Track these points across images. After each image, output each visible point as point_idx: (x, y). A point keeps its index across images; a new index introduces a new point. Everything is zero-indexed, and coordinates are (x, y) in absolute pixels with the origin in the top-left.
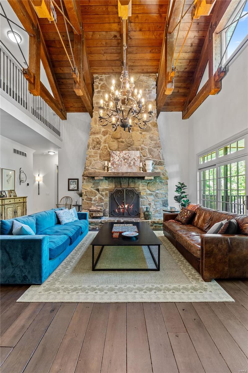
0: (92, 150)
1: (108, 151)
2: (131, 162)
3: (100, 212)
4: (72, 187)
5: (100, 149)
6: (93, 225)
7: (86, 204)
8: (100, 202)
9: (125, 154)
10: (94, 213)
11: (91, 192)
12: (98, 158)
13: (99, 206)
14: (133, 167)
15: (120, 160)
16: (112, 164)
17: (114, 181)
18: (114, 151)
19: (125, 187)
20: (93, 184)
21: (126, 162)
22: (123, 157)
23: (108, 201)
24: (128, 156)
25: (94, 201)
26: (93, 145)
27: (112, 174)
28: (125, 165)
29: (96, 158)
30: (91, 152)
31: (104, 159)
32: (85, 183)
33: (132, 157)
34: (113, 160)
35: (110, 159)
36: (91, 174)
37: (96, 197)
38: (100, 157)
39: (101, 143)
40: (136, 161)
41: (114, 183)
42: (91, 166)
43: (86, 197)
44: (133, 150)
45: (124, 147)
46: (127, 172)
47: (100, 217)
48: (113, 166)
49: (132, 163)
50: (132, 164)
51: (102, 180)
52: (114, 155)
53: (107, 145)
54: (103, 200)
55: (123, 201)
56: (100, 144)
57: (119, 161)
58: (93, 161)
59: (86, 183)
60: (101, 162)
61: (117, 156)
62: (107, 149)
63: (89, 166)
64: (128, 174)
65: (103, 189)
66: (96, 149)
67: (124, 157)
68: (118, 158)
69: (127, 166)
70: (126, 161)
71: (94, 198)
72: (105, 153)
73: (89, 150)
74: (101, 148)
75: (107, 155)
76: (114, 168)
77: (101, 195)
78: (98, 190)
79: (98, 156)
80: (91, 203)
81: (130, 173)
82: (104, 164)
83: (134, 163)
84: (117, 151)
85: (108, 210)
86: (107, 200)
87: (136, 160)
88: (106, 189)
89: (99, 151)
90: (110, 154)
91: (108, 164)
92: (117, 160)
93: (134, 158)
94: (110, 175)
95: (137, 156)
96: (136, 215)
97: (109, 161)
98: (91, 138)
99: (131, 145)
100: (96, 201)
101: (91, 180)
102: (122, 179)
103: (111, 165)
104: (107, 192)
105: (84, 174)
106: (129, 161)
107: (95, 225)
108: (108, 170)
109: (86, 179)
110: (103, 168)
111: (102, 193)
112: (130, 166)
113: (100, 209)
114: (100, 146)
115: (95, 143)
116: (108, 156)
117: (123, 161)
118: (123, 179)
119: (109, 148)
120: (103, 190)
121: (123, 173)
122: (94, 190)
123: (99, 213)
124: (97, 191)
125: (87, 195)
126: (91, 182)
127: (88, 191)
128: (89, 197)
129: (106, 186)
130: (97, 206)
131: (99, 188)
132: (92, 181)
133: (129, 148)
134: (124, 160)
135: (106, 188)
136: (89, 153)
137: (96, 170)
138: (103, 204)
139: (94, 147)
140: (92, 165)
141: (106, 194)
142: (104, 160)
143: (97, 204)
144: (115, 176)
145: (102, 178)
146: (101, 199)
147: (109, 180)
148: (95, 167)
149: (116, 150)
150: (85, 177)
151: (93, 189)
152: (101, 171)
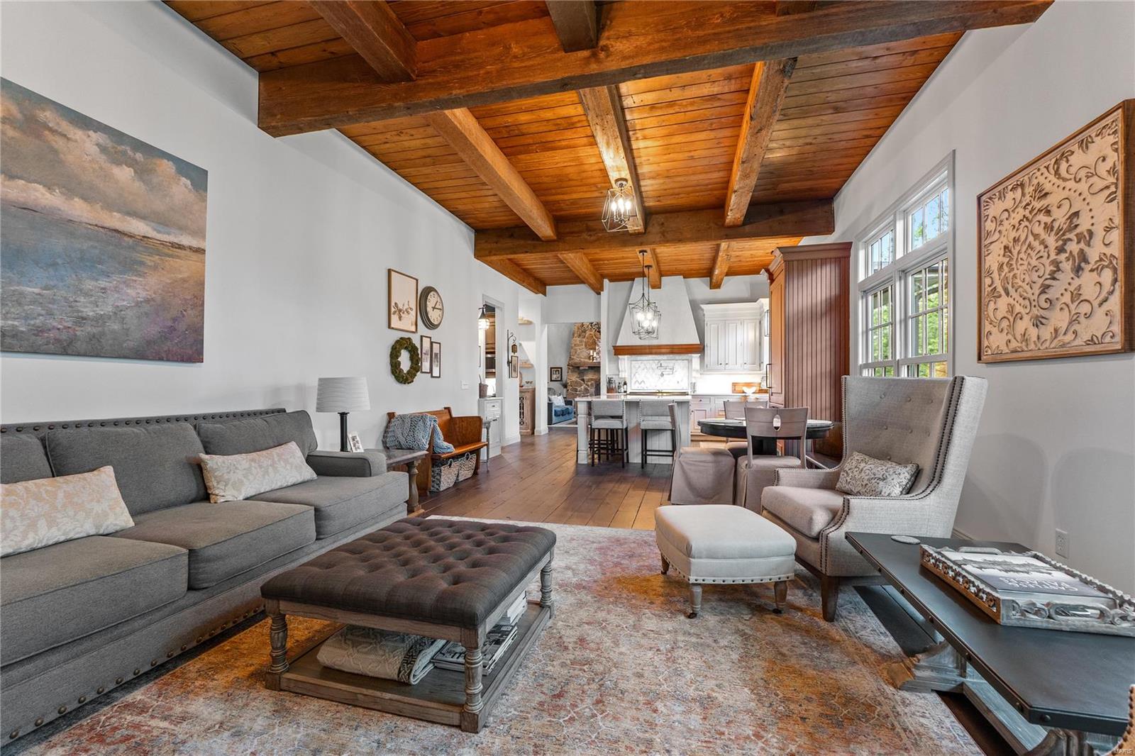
0: (577, 338)
1: (594, 339)
4: (554, 377)
5: (586, 337)
8: (585, 393)
12: (584, 346)
18: (599, 340)
20: (579, 374)
23: (594, 392)
25: (579, 392)
26: (578, 333)
27: (597, 364)
29: (581, 347)
30: (576, 341)
31: (589, 347)
32: (569, 372)
34: (598, 349)
36: (576, 364)
37: (582, 387)
38: (586, 345)
39: (586, 331)
42: (576, 355)
43: (571, 387)
51: (587, 370)
52: (599, 344)
53: (592, 333)
54: (589, 390)
58: (579, 349)
59: (571, 373)
60: (587, 351)
62: (592, 337)
63: (574, 356)
65: (588, 378)
66: (581, 337)
71: (579, 389)
72: (590, 342)
73: (575, 338)
76: (600, 357)
77: (587, 385)
78: (583, 380)
79: (584, 344)
80: (577, 393)
82: (589, 353)
86: (592, 390)
88: (592, 379)
89: (584, 340)
90: (596, 343)
91: (593, 353)
94: (595, 365)
97: (595, 349)
98: (575, 326)
101: (577, 370)
103: (596, 354)
104: (593, 382)
105: (568, 364)
108: (593, 360)
109: (570, 368)
110: (589, 357)
111: (587, 383)
116: (593, 345)
120: (588, 381)
126: (576, 372)
129: (591, 376)
136: (574, 341)
137: (581, 359)
140: (578, 354)
141: (592, 385)
142: (589, 349)
145: (587, 368)
146: (586, 390)
147: (594, 369)
148: (580, 356)
152: (587, 360)
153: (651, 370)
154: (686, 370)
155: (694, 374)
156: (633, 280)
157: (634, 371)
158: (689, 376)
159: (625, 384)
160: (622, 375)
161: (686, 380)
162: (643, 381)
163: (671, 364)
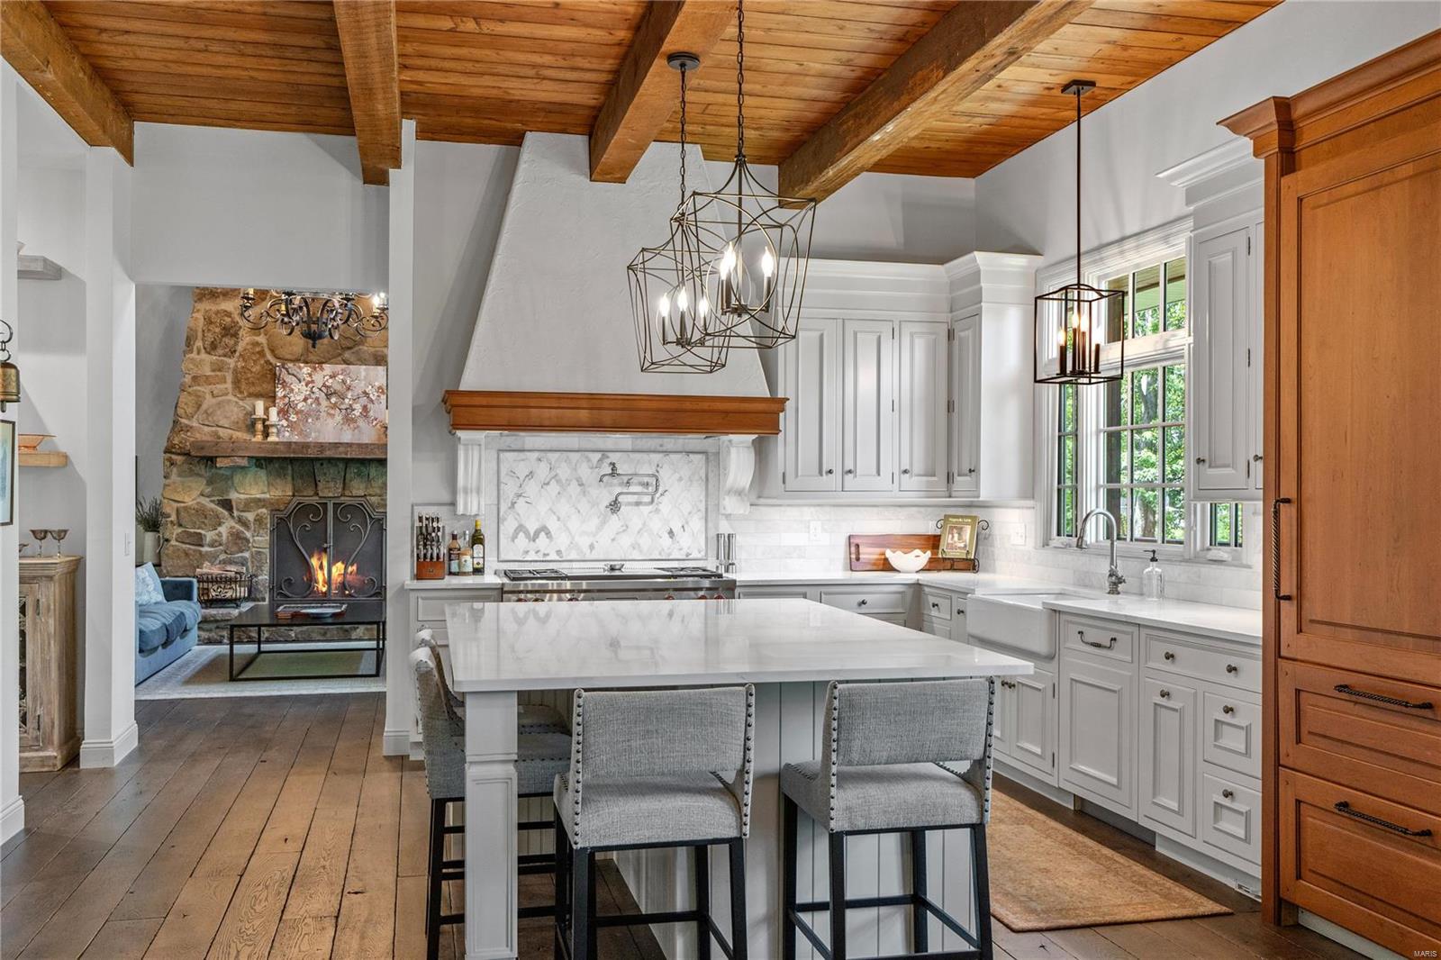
0: (203, 355)
1: (268, 362)
2: (355, 406)
3: (236, 582)
5: (237, 354)
6: (210, 630)
7: (178, 557)
8: (234, 549)
9: (331, 377)
10: (215, 587)
11: (201, 512)
12: (229, 385)
13: (231, 562)
14: (361, 423)
15: (313, 396)
16: (283, 413)
17: (290, 472)
18: (290, 365)
19: (331, 495)
20: (210, 482)
21: (335, 406)
22: (324, 385)
23: (268, 546)
24: (344, 382)
25: (212, 545)
26: (210, 337)
27: (282, 447)
28: (333, 416)
29: (218, 386)
30: (198, 364)
31: (251, 390)
32: (174, 477)
33: (359, 387)
34: (285, 396)
35: (275, 392)
36: (202, 448)
37: (220, 529)
38: (236, 383)
39: (241, 333)
40: (372, 401)
41: (289, 478)
42: (200, 416)
43: (180, 530)
44: (363, 362)
45: (330, 349)
46: (336, 443)
47: (235, 602)
48: (287, 420)
49: (358, 408)
50: (357, 413)
51: (243, 468)
52: (289, 379)
53: (262, 339)
54: (248, 541)
55: (325, 545)
56: (235, 335)
57: (309, 401)
58: (208, 396)
59: (179, 479)
60: (241, 403)
61: (301, 385)
62: (262, 353)
63: (190, 417)
64: (341, 449)
65: (246, 499)
66: (220, 351)
67: (328, 387)
68: (305, 391)
69: (339, 418)
70: (333, 400)
71: (209, 536)
72: (254, 370)
73: (194, 355)
74: (240, 348)
75: (264, 376)
76: (291, 425)
77: (241, 521)
78: (227, 505)
79: (229, 378)
80: (200, 552)
81: (350, 445)
82: (249, 408)
83: (365, 408)
84: (302, 365)
85: (264, 577)
86: (261, 541)
87: (373, 398)
88: (259, 500)
89: (231, 362)
90: (275, 374)
91: (266, 410)
92: (302, 397)
93: (365, 393)
94: (274, 451)
95: (377, 384)
96: (371, 596)
97: (271, 398)
98: (198, 311)
99: (356, 344)
100: (220, 545)
101: (201, 469)
102: (322, 464)
103: (278, 414)
104: (264, 510)
105: (173, 446)
106: (347, 401)
107: (217, 627)
108: (266, 434)
109: (178, 463)
110: (249, 422)
111: (242, 514)
112: (348, 420)
113: (236, 573)
114: (236, 343)
115: (217, 330)
116: (267, 383)
117: (324, 403)
118: (325, 466)
119: (272, 351)
120: (249, 505)
121: (322, 446)
122: (213, 506)
123: (233, 586)
124: (224, 507)
125: (184, 523)
126: (201, 476)
127: (186, 508)
128: (192, 530)
129: (254, 489)
130: (224, 562)
131: (233, 496)
132: (203, 472)
133: (347, 355)
134: (328, 396)
135: (258, 496)
136: (191, 366)
137: (218, 429)
138: (247, 554)
139: (214, 346)
140: (206, 412)
141: (259, 520)
142: (250, 395)
143: (222, 557)
144: (292, 456)
145: (244, 462)
146: (237, 538)
147: (270, 468)
148: (215, 418)
149: (298, 360)
150: (174, 457)
151: (208, 499)
152: (242, 435)
153: (574, 489)
154: (697, 491)
155: (731, 504)
156: (516, 140)
157: (509, 489)
158: (711, 511)
159: (477, 539)
160: (470, 504)
161: (697, 524)
162: (543, 529)
163: (645, 465)
